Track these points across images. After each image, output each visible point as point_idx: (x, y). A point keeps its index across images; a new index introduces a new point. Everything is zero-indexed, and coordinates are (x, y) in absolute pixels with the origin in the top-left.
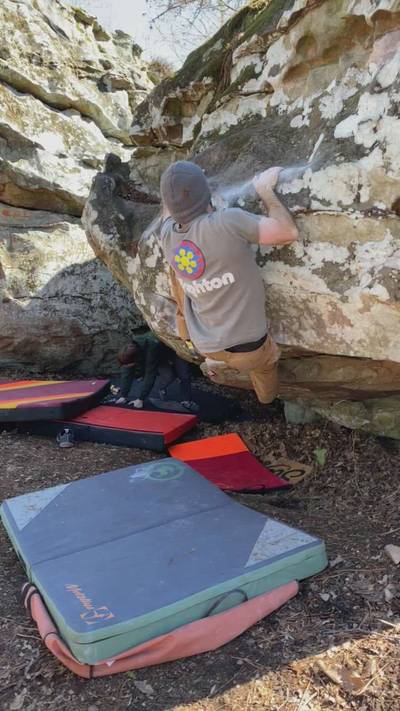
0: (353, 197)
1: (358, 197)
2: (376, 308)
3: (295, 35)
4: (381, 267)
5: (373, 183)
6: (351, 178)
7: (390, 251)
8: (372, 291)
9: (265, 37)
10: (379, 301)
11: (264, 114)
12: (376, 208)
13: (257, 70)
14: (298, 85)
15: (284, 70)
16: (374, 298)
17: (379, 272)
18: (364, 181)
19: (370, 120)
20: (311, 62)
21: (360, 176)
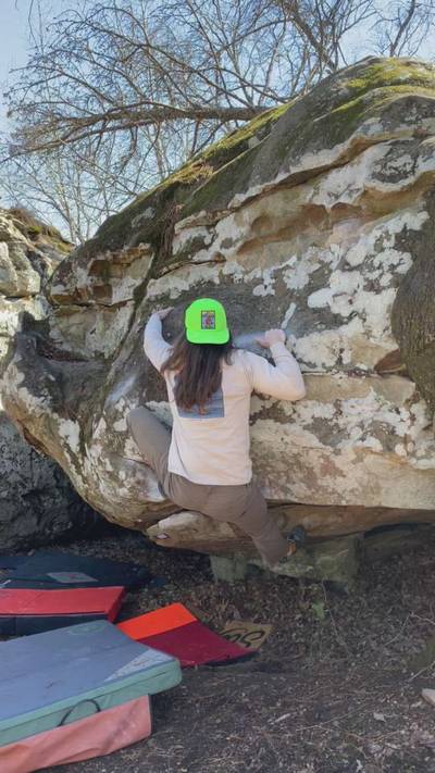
0: (336, 359)
1: (340, 359)
2: (369, 459)
3: (248, 215)
4: (370, 421)
5: (354, 346)
6: (333, 343)
7: (376, 406)
8: (366, 444)
9: (215, 214)
10: (372, 452)
11: (217, 281)
12: (358, 369)
13: (207, 241)
14: (252, 257)
15: (239, 244)
16: (369, 450)
17: (370, 425)
18: (345, 346)
19: (345, 293)
20: (264, 237)
21: (341, 341)
